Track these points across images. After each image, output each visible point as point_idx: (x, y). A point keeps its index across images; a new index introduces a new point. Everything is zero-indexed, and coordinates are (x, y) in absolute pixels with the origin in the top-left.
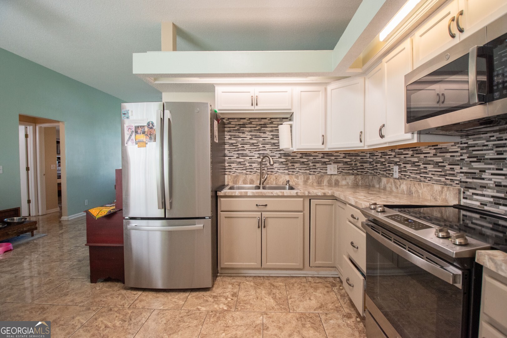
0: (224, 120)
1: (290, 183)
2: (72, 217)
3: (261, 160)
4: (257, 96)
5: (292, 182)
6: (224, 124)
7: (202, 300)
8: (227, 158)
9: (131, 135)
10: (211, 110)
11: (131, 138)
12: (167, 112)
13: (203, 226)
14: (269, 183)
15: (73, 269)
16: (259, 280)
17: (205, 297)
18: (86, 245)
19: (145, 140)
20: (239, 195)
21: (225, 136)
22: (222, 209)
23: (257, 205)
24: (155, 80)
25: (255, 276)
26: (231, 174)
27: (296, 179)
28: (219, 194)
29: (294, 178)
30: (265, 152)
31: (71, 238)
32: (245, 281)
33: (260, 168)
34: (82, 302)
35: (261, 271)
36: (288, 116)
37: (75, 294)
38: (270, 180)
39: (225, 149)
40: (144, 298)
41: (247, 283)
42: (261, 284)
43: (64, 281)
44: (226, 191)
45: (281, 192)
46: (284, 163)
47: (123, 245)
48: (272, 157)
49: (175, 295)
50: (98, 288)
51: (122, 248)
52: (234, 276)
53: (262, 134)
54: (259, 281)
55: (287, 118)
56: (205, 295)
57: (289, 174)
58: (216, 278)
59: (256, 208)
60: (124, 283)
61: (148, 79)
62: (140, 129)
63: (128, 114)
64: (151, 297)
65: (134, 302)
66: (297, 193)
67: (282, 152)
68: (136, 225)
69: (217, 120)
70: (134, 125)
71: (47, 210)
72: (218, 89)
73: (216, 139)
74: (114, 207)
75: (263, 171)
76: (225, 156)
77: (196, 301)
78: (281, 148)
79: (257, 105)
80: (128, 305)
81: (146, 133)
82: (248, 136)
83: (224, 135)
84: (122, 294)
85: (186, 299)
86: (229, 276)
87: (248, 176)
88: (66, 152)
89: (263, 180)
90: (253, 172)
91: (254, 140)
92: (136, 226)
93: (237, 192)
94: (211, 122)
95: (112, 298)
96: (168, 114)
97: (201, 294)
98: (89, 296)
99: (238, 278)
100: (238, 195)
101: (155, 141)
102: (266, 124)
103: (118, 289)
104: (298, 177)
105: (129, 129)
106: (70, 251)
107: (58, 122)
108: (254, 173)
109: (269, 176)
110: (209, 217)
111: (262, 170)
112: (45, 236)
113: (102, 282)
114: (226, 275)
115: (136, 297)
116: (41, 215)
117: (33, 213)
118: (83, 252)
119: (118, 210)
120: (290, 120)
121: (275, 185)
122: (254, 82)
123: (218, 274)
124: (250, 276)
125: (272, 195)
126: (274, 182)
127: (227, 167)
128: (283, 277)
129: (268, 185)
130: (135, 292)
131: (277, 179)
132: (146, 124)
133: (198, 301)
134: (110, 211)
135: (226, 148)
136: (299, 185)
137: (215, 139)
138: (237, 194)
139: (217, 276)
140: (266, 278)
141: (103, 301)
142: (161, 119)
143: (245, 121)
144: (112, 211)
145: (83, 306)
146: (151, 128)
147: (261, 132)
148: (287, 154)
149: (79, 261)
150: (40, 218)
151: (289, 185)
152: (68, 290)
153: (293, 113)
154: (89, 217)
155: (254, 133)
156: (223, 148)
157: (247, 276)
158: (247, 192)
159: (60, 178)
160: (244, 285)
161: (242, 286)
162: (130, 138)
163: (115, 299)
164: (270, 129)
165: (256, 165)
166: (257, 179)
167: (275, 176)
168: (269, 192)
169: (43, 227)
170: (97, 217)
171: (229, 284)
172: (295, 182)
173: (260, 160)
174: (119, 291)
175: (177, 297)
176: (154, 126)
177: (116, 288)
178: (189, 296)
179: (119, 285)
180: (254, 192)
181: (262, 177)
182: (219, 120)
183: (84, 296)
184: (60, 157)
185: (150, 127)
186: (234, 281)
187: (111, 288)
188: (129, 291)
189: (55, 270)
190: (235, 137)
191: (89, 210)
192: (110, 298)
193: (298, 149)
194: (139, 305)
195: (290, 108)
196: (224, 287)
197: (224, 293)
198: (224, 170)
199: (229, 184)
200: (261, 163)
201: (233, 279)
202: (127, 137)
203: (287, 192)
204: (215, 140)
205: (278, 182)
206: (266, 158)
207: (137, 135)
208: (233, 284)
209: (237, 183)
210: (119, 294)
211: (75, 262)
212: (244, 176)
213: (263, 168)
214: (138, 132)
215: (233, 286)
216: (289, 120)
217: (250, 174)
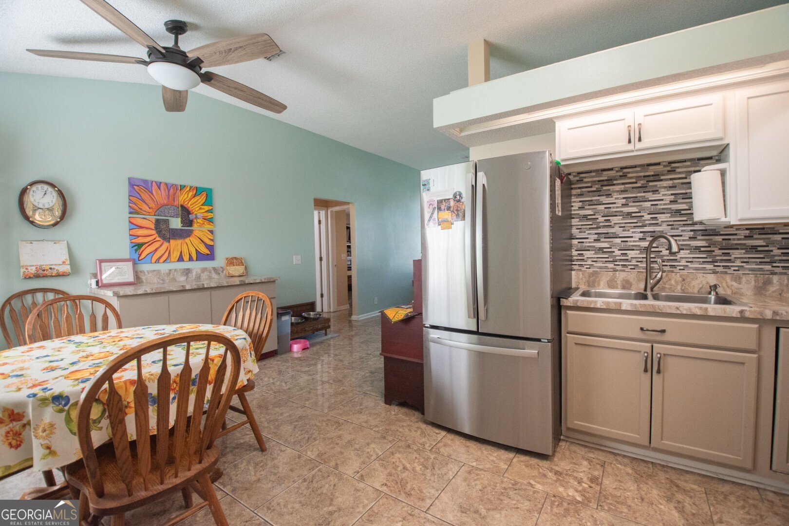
0: (570, 177)
1: (720, 291)
2: (363, 317)
3: (648, 243)
4: (640, 124)
5: (724, 288)
6: (570, 183)
7: (536, 471)
8: (575, 242)
9: (432, 214)
10: (551, 162)
11: (433, 218)
12: (481, 175)
13: (538, 353)
14: (665, 288)
15: (365, 381)
16: (642, 468)
17: (540, 469)
18: (380, 354)
19: (450, 219)
20: (604, 307)
21: (573, 204)
22: (570, 329)
23: (642, 329)
24: (461, 131)
25: (635, 458)
26: (583, 270)
27: (734, 284)
28: (565, 302)
29: (728, 281)
30: (657, 229)
31: (362, 343)
32: (614, 462)
33: (645, 260)
34: (376, 426)
35: (648, 451)
36: (714, 153)
37: (370, 413)
38: (667, 283)
39: (572, 226)
40: (449, 442)
41: (620, 466)
42: (650, 476)
43: (357, 394)
44: (575, 298)
45: (701, 308)
46: (702, 249)
47: (423, 361)
48: (675, 238)
49: (493, 450)
50: (393, 413)
51: (421, 365)
52: (592, 448)
53: (651, 194)
54: (645, 469)
55: (710, 158)
56: (541, 465)
57: (715, 272)
58: (559, 442)
59: (640, 335)
60: (423, 414)
61: (452, 131)
62: (444, 203)
63: (429, 184)
64: (459, 444)
65: (436, 444)
66: (742, 312)
67: (697, 227)
68: (439, 336)
69: (559, 178)
70: (436, 199)
71: (338, 306)
72: (561, 127)
73: (559, 211)
74: (411, 310)
75: (652, 265)
76: (572, 238)
77: (527, 471)
78: (697, 218)
79: (640, 140)
80: (429, 447)
81: (452, 209)
82: (618, 200)
83: (571, 202)
84: (422, 429)
85: (510, 462)
86: (582, 445)
87: (619, 274)
88: (356, 239)
89: (651, 281)
90: (630, 267)
91: (632, 206)
92: (438, 338)
93: (600, 302)
94: (551, 181)
95: (410, 430)
96: (482, 178)
97: (534, 461)
98: (383, 420)
99: (601, 453)
100: (602, 307)
101: (464, 220)
102: (658, 175)
103: (416, 420)
104: (740, 278)
105: (430, 205)
106: (362, 359)
107: (348, 203)
108: (631, 269)
109: (667, 275)
110: (548, 340)
111: (650, 264)
112: (337, 336)
113: (397, 405)
114: (577, 442)
115: (439, 437)
116: (333, 312)
117: (325, 309)
118: (375, 362)
119: (417, 314)
120: (719, 161)
121: (682, 293)
122: (633, 100)
123: (562, 437)
124: (625, 456)
125: (679, 312)
126: (679, 287)
127: (575, 258)
128: (699, 475)
129: (665, 292)
130: (437, 431)
131: (686, 281)
132: (451, 197)
133: (529, 472)
134: (407, 315)
135: (573, 224)
136: (742, 294)
137: (557, 209)
138: (598, 306)
139: (560, 440)
140: (660, 468)
141: (400, 432)
142: (473, 186)
143: (612, 173)
144: (410, 314)
145: (378, 432)
146: (459, 201)
147: (647, 190)
148: (712, 230)
149: (372, 372)
150: (332, 314)
151: (717, 293)
152: (361, 407)
153: (728, 145)
154: (384, 318)
155: (632, 193)
156: (569, 224)
157: (619, 455)
158: (620, 303)
159: (351, 270)
160: (613, 469)
161: (609, 469)
162: (431, 217)
163: (413, 434)
164: (670, 183)
165: (636, 254)
166: (639, 281)
167: (681, 276)
168: (669, 307)
169: (334, 326)
170: (393, 321)
171: (583, 458)
172: (732, 288)
173: (645, 244)
174: (418, 424)
175: (496, 454)
176: (462, 198)
177: (413, 418)
178: (514, 458)
179: (417, 414)
180: (636, 304)
181: (650, 277)
182: (564, 177)
183: (378, 419)
184: (350, 246)
185: (456, 200)
186: (591, 455)
187: (407, 417)
188: (430, 427)
189: (348, 380)
190: (591, 203)
191: (384, 311)
192: (407, 430)
193: (740, 220)
194: (445, 451)
195: (720, 135)
196: (574, 461)
197: (574, 471)
198: (570, 263)
199: (580, 286)
200: (647, 250)
201: (591, 452)
202: (427, 216)
203: (713, 309)
204: (557, 212)
205: (687, 287)
206: (660, 241)
207: (440, 213)
208: (590, 461)
209: (596, 285)
210: (418, 428)
211: (367, 373)
212: (611, 274)
213: (652, 260)
214: (441, 208)
215: (592, 464)
216: (715, 161)
217: (624, 271)
